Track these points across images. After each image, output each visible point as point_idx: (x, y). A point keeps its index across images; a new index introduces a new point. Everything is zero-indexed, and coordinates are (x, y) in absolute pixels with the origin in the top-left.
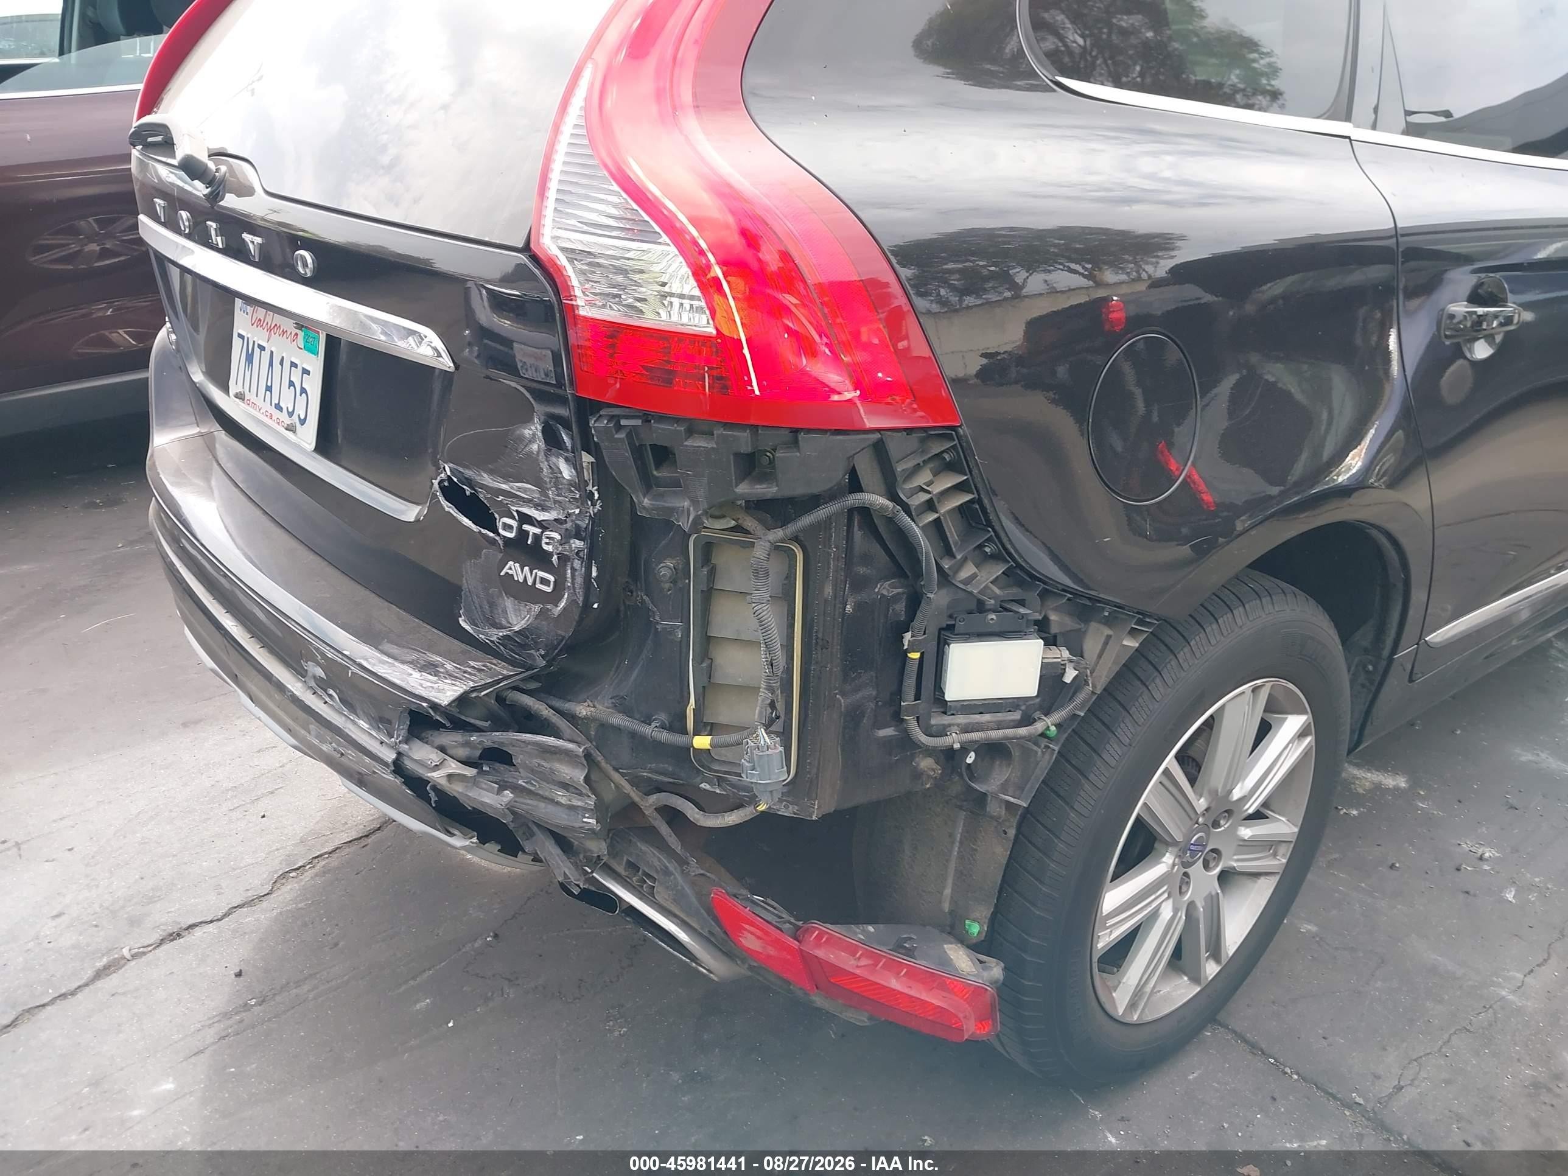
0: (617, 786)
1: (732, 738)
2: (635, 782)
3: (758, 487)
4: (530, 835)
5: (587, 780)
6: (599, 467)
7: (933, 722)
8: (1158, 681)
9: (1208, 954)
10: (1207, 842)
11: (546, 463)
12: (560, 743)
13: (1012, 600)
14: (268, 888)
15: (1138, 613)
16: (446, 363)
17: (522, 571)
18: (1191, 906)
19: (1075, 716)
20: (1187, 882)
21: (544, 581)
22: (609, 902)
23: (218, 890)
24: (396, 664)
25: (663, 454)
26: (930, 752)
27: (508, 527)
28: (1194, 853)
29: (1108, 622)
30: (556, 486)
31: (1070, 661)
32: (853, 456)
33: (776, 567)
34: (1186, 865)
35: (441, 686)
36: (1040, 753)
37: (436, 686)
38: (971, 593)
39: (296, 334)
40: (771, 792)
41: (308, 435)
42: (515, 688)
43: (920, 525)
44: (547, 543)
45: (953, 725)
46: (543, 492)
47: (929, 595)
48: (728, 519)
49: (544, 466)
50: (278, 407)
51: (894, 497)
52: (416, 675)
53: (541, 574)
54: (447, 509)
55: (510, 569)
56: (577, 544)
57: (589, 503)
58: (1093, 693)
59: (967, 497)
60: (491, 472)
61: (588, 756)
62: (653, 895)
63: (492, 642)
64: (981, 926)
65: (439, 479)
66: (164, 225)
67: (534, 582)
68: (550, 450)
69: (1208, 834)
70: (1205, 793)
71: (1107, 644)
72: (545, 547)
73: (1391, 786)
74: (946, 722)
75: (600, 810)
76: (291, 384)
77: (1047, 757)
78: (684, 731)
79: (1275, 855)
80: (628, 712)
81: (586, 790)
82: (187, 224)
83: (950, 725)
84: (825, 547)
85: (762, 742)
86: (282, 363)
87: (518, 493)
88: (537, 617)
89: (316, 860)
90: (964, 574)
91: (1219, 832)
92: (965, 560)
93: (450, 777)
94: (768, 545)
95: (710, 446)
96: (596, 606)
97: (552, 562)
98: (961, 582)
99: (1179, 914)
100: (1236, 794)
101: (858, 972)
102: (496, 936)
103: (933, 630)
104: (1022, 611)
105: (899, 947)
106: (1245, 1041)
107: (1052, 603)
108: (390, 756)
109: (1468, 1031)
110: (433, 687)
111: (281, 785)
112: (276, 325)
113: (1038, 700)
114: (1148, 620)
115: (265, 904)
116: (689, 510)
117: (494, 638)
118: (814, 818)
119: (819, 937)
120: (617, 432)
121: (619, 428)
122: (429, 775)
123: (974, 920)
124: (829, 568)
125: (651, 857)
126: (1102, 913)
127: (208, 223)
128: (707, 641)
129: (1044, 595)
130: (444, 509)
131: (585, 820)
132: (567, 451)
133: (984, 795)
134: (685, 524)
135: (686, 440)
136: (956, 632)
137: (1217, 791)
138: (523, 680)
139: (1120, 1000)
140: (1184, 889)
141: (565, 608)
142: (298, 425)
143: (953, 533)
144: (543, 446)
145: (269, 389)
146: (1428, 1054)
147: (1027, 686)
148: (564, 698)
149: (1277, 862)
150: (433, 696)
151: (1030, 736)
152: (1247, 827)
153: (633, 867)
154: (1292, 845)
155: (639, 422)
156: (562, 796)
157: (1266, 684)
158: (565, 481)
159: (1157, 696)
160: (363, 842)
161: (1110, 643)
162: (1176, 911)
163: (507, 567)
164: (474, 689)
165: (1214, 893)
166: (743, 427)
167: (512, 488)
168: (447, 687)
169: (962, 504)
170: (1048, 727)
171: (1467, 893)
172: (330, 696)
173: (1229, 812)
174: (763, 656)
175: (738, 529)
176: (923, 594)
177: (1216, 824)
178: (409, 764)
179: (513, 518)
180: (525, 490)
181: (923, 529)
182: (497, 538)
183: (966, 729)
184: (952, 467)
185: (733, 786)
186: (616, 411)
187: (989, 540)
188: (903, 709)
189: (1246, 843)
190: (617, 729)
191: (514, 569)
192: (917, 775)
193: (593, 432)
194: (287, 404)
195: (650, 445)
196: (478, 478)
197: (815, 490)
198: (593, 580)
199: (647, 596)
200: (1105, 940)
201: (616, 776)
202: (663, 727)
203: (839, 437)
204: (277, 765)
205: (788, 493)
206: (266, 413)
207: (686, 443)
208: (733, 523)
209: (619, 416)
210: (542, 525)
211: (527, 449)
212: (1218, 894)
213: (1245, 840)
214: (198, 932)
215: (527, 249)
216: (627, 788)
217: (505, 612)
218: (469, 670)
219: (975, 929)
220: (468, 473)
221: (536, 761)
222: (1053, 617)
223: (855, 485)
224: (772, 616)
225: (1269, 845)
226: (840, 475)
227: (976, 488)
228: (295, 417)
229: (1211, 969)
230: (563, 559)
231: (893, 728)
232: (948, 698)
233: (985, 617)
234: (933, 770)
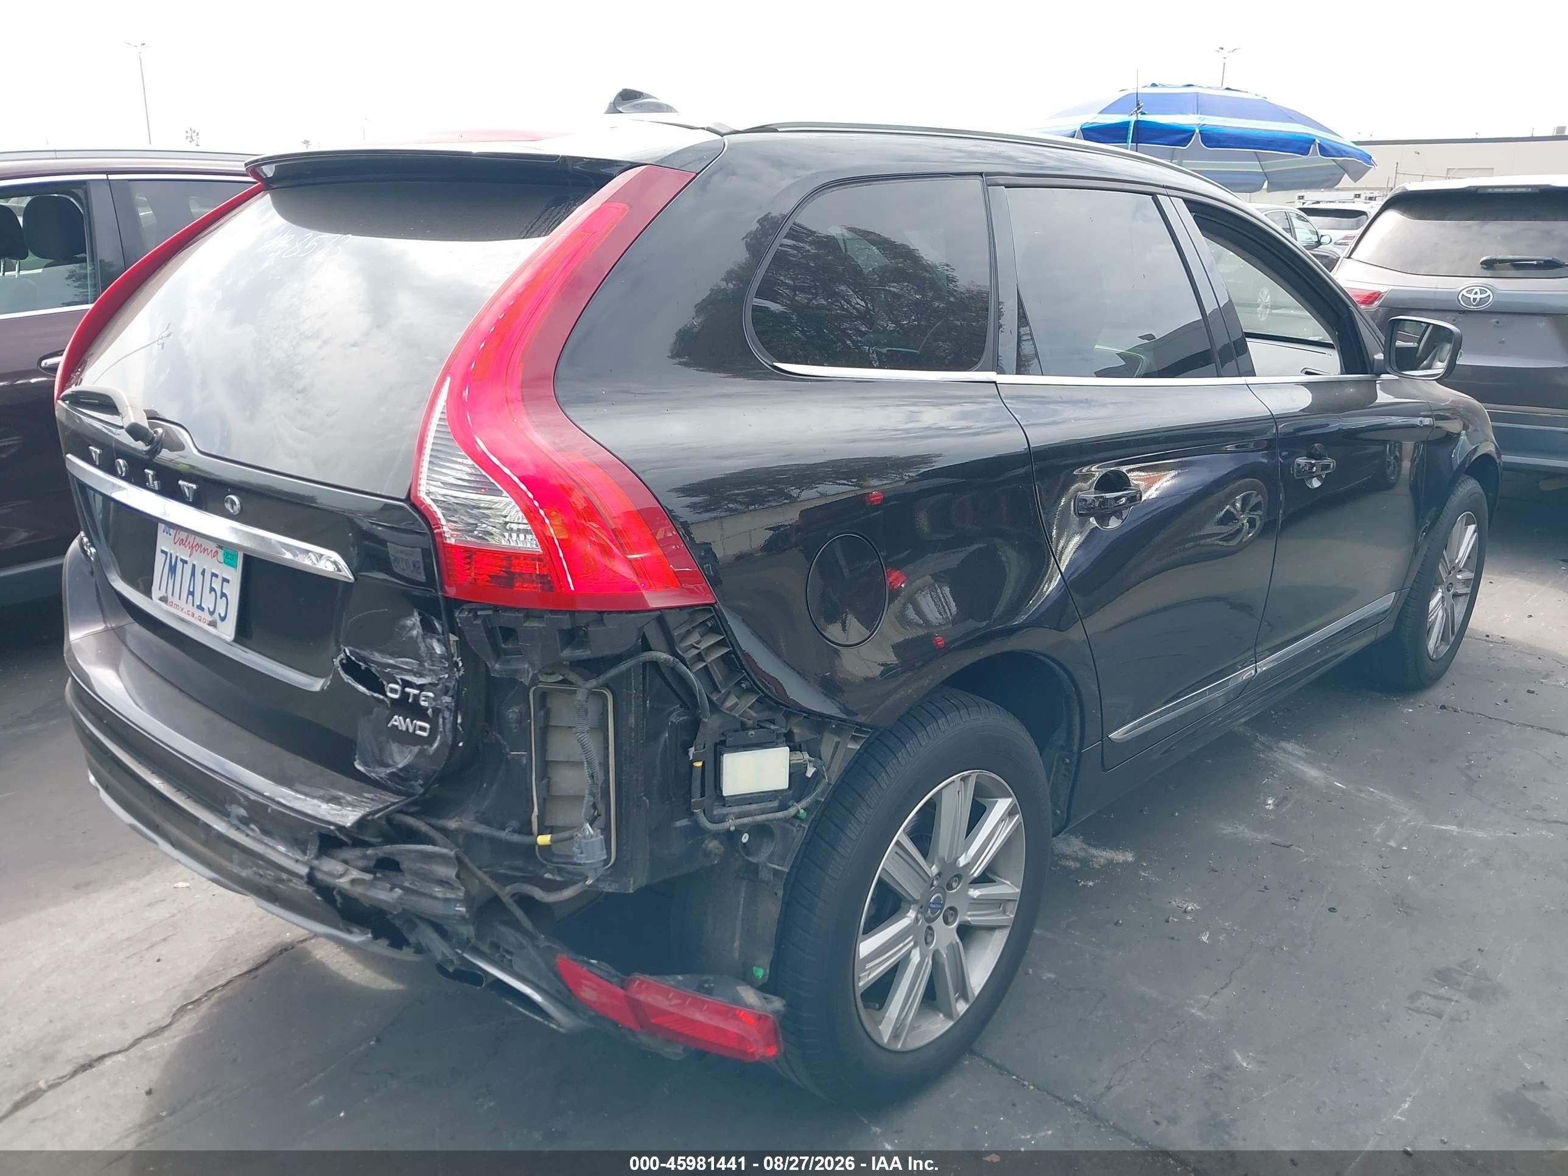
0: (481, 881)
1: (566, 834)
2: (495, 877)
3: (577, 651)
4: (413, 926)
5: (458, 876)
6: (462, 644)
7: (715, 813)
8: (884, 774)
9: (957, 995)
10: (944, 902)
11: (423, 643)
12: (437, 849)
13: (767, 720)
14: (168, 1020)
15: (857, 725)
16: (346, 574)
17: (405, 721)
18: (936, 955)
19: (817, 802)
20: (931, 934)
21: (422, 729)
22: (476, 977)
23: (123, 1026)
24: (308, 799)
25: (509, 633)
26: (716, 835)
27: (394, 691)
28: (934, 911)
29: (838, 732)
30: (430, 659)
31: (810, 761)
32: (643, 627)
33: (593, 707)
34: (930, 920)
35: (344, 812)
36: (795, 831)
37: (339, 813)
38: (734, 716)
39: (217, 552)
40: (596, 869)
41: (228, 630)
42: (400, 811)
43: (694, 671)
44: (424, 701)
45: (731, 814)
46: (421, 664)
47: (706, 720)
48: (558, 675)
49: (422, 646)
50: (200, 607)
51: (674, 653)
52: (324, 806)
53: (419, 723)
54: (346, 680)
55: (396, 721)
56: (447, 699)
57: (455, 669)
58: (829, 784)
59: (726, 650)
60: (380, 652)
61: (458, 858)
62: (511, 966)
63: (382, 778)
64: (765, 971)
65: (339, 659)
66: (99, 467)
67: (414, 730)
68: (426, 635)
69: (944, 895)
70: (936, 861)
71: (837, 748)
72: (423, 703)
73: (1121, 861)
74: (725, 812)
75: (468, 900)
76: (212, 589)
77: (800, 833)
78: (530, 833)
79: (1004, 912)
80: (488, 823)
81: (457, 884)
82: (124, 469)
83: (727, 814)
84: (627, 690)
85: (588, 833)
86: (203, 573)
87: (402, 666)
88: (417, 756)
89: (211, 994)
90: (729, 703)
91: (954, 893)
92: (728, 694)
93: (353, 882)
94: (586, 691)
95: (541, 626)
96: (461, 744)
97: (427, 714)
98: (727, 709)
99: (927, 960)
100: (962, 861)
101: (671, 1009)
102: (378, 1040)
103: (710, 745)
104: (773, 727)
105: (700, 988)
106: (994, 1064)
107: (794, 720)
108: (304, 870)
109: (1165, 1041)
110: (338, 815)
111: (172, 933)
112: (198, 544)
113: (791, 792)
114: (864, 729)
115: (167, 1033)
116: (528, 671)
117: (382, 775)
118: (631, 891)
119: (640, 985)
120: (475, 620)
121: (476, 616)
122: (337, 881)
123: (760, 966)
124: (631, 705)
125: (510, 937)
126: (859, 956)
127: (146, 471)
128: (546, 766)
129: (788, 715)
130: (343, 680)
131: (457, 909)
132: (439, 634)
133: (757, 865)
134: (526, 681)
135: (525, 622)
136: (727, 745)
137: (944, 859)
138: (407, 805)
139: (885, 1032)
140: (929, 940)
141: (438, 748)
142: (219, 621)
143: (718, 675)
144: (420, 631)
145: (191, 593)
146: (1133, 1061)
147: (781, 781)
148: (439, 817)
149: (1006, 917)
150: (340, 821)
151: (785, 818)
152: (975, 889)
153: (496, 946)
154: (1017, 903)
155: (490, 612)
156: (438, 891)
157: (973, 775)
158: (437, 656)
159: (884, 786)
160: (253, 974)
161: (840, 746)
162: (923, 957)
163: (393, 719)
164: (370, 814)
165: (954, 943)
166: (564, 612)
167: (397, 662)
168: (349, 813)
169: (723, 655)
170: (799, 811)
171: (1173, 938)
172: (252, 830)
173: (959, 877)
174: (586, 771)
175: (564, 681)
176: (700, 720)
177: (950, 887)
178: (319, 876)
179: (397, 683)
180: (407, 663)
181: (695, 674)
182: (386, 699)
183: (739, 816)
184: (714, 630)
185: (569, 873)
186: (474, 606)
187: (744, 679)
188: (693, 804)
189: (978, 902)
190: (479, 837)
191: (398, 721)
192: (708, 854)
193: (458, 620)
194: (208, 604)
195: (500, 627)
196: (371, 657)
197: (618, 652)
198: (458, 726)
199: (499, 733)
200: (866, 979)
201: (479, 873)
202: (514, 831)
203: (632, 615)
204: (168, 915)
205: (599, 654)
206: (188, 612)
207: (525, 625)
208: (561, 678)
209: (475, 609)
210: (421, 688)
211: (409, 634)
212: (957, 943)
213: (974, 899)
214: (108, 1062)
215: (408, 499)
216: (488, 881)
217: (391, 755)
218: (365, 800)
219: (760, 973)
220: (364, 653)
221: (418, 865)
222: (796, 731)
223: (646, 647)
224: (592, 743)
225: (998, 903)
226: (633, 640)
227: (730, 642)
228: (216, 615)
229: (962, 1007)
230: (437, 711)
231: (687, 819)
232: (725, 794)
233: (747, 733)
234: (718, 848)
